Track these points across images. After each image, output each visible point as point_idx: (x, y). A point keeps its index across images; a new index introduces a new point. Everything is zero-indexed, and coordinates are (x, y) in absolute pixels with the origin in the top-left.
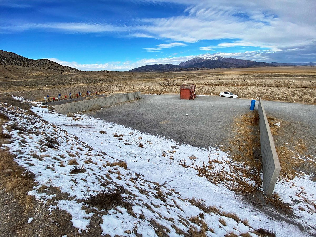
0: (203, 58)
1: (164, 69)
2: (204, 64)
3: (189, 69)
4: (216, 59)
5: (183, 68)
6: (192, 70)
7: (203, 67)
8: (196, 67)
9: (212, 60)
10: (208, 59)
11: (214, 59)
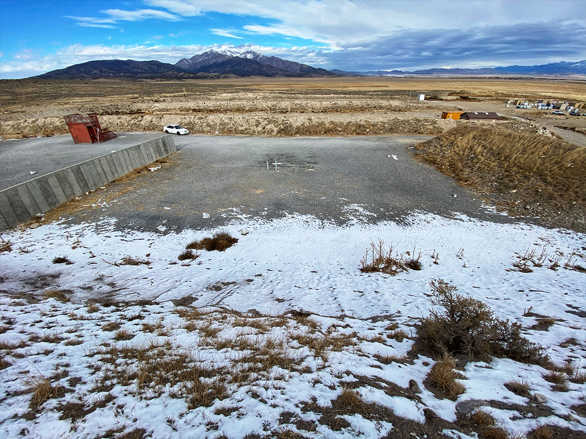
1: (141, 73)
3: (200, 74)
6: (206, 78)
10: (234, 56)
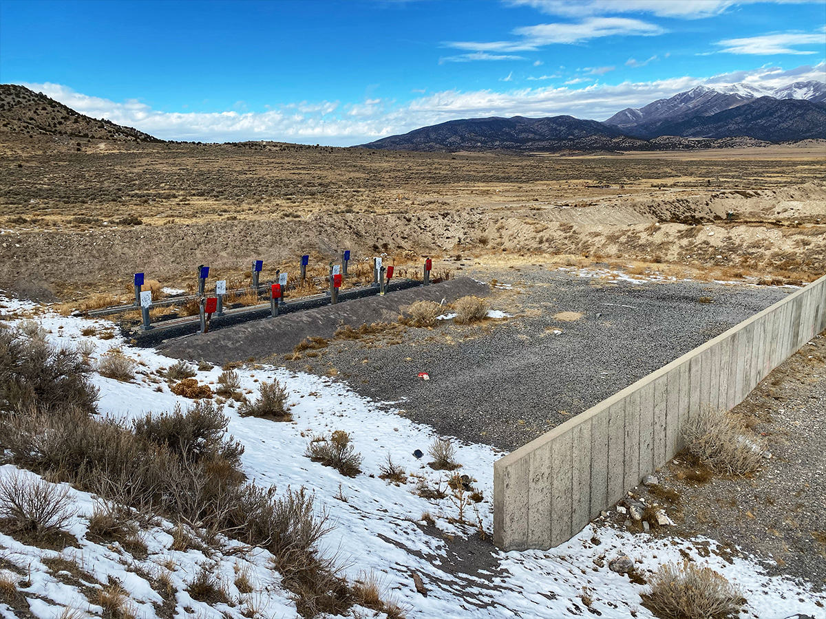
0: (732, 90)
1: (533, 140)
2: (739, 119)
3: (662, 139)
4: (799, 95)
5: (628, 134)
6: (673, 147)
7: (732, 134)
8: (694, 135)
9: (783, 102)
10: (757, 95)
11: (790, 95)
